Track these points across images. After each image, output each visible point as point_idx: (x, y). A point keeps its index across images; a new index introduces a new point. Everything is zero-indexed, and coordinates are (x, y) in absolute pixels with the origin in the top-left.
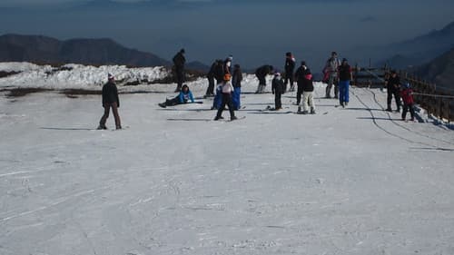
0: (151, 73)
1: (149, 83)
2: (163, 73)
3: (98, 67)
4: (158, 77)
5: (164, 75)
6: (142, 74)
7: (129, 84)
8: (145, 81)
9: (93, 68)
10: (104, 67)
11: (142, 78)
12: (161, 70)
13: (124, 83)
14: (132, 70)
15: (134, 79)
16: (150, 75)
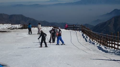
0: (18, 26)
1: (17, 29)
2: (21, 26)
3: (3, 24)
4: (19, 27)
5: (21, 27)
6: (15, 26)
7: (11, 29)
8: (16, 28)
9: (2, 25)
10: (5, 24)
11: (15, 28)
12: (21, 25)
13: (10, 29)
14: (13, 25)
15: (13, 28)
16: (17, 27)
